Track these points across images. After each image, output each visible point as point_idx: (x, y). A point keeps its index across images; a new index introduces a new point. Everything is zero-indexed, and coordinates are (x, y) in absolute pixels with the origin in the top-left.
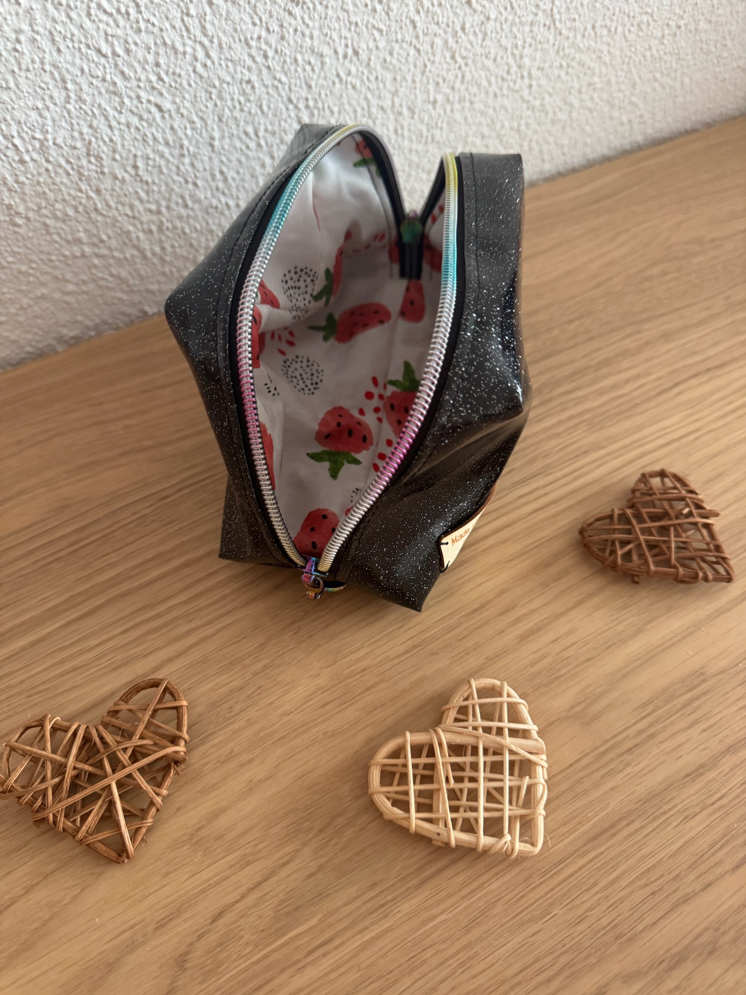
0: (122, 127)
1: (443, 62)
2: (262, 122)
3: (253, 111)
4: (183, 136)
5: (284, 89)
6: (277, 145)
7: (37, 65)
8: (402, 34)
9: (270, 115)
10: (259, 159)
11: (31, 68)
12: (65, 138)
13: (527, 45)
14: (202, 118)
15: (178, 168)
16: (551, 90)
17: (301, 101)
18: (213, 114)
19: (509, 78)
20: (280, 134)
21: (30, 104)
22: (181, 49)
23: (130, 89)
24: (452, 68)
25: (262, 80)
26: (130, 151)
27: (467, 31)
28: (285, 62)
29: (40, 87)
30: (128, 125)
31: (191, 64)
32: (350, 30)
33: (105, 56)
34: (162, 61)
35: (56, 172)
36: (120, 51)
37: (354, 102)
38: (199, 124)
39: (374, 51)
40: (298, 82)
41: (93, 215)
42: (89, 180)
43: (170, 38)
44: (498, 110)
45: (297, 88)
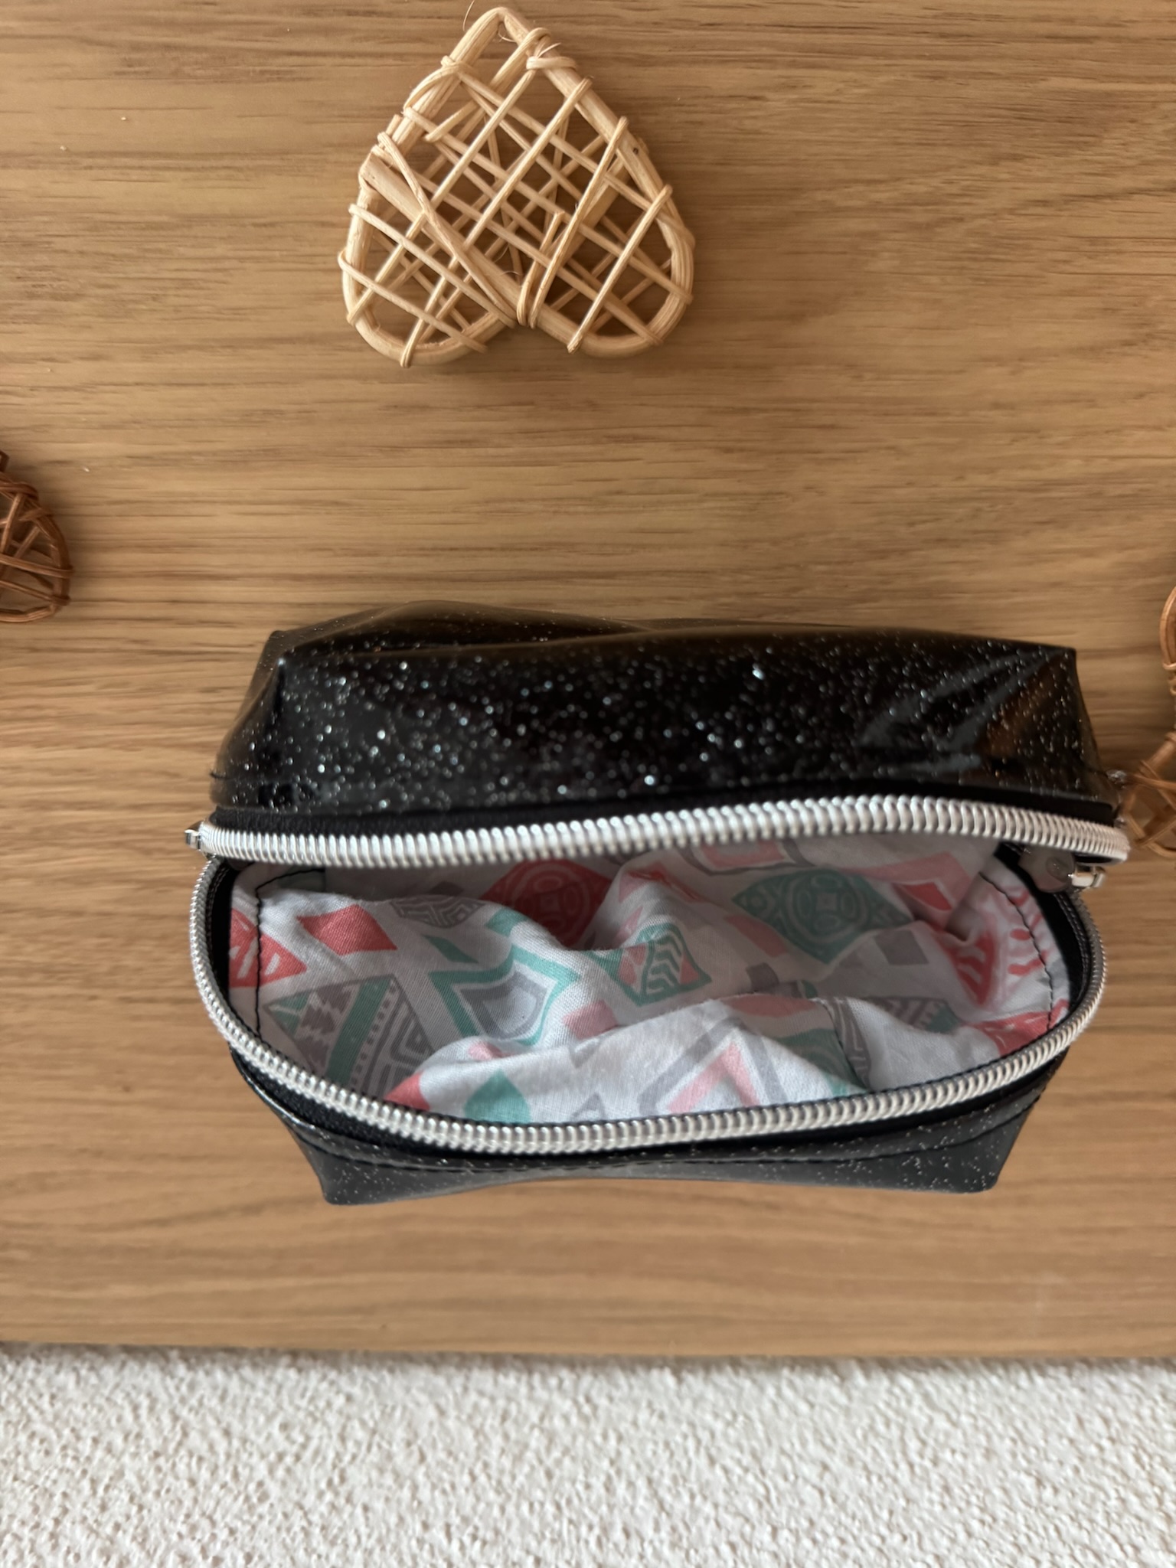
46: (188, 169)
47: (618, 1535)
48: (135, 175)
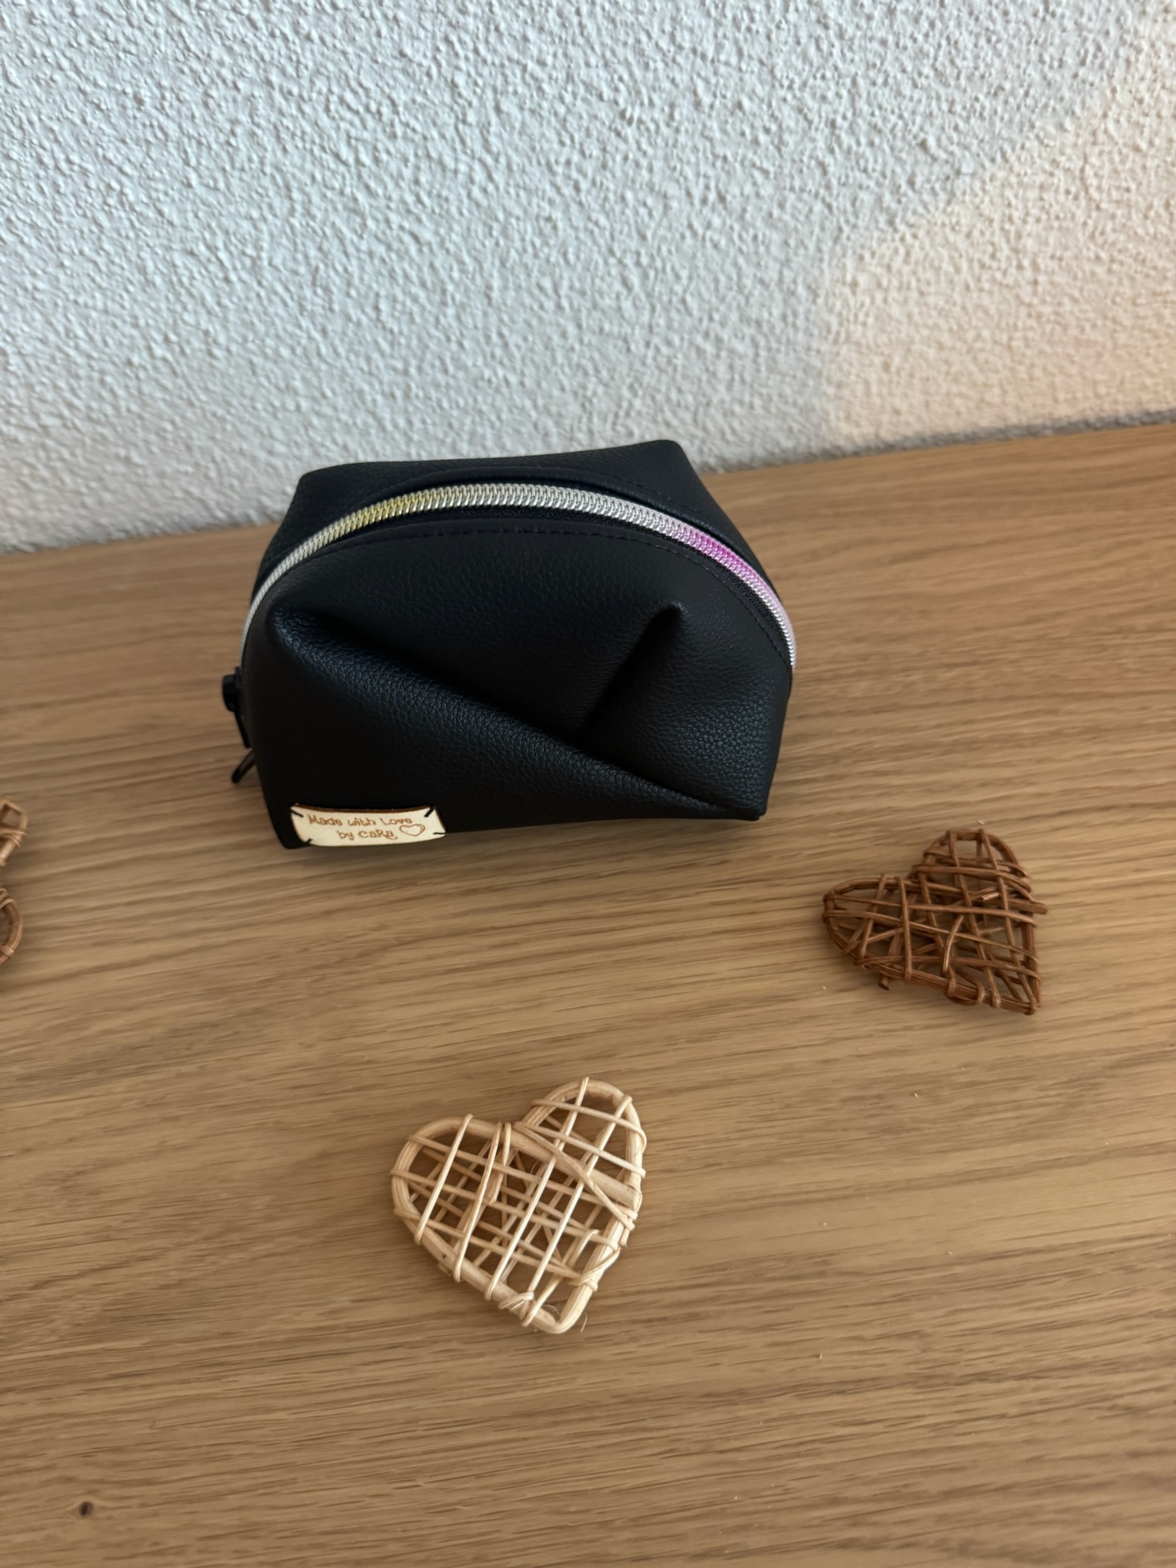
0: (363, 256)
1: (872, 226)
2: (566, 275)
3: (553, 259)
4: (447, 279)
5: (602, 235)
6: (588, 310)
7: (255, 165)
8: (802, 179)
10: (558, 325)
11: (247, 168)
12: (284, 259)
13: (1030, 220)
14: (476, 259)
15: (437, 320)
16: (1076, 294)
17: (629, 256)
18: (493, 256)
19: (995, 264)
20: (593, 297)
21: (243, 211)
22: (450, 164)
23: (377, 208)
24: (889, 237)
25: (570, 220)
26: (370, 287)
27: (918, 186)
28: (606, 199)
29: (257, 192)
30: (371, 254)
31: (465, 187)
32: (714, 165)
33: (345, 163)
34: (423, 179)
35: (270, 301)
36: (366, 159)
37: (715, 267)
38: (470, 265)
39: (753, 200)
40: (626, 229)
41: (315, 361)
42: (312, 316)
43: (436, 150)
44: (971, 311)
45: (623, 237)
46: (774, 1196)
47: (398, 394)
48: (812, 1187)
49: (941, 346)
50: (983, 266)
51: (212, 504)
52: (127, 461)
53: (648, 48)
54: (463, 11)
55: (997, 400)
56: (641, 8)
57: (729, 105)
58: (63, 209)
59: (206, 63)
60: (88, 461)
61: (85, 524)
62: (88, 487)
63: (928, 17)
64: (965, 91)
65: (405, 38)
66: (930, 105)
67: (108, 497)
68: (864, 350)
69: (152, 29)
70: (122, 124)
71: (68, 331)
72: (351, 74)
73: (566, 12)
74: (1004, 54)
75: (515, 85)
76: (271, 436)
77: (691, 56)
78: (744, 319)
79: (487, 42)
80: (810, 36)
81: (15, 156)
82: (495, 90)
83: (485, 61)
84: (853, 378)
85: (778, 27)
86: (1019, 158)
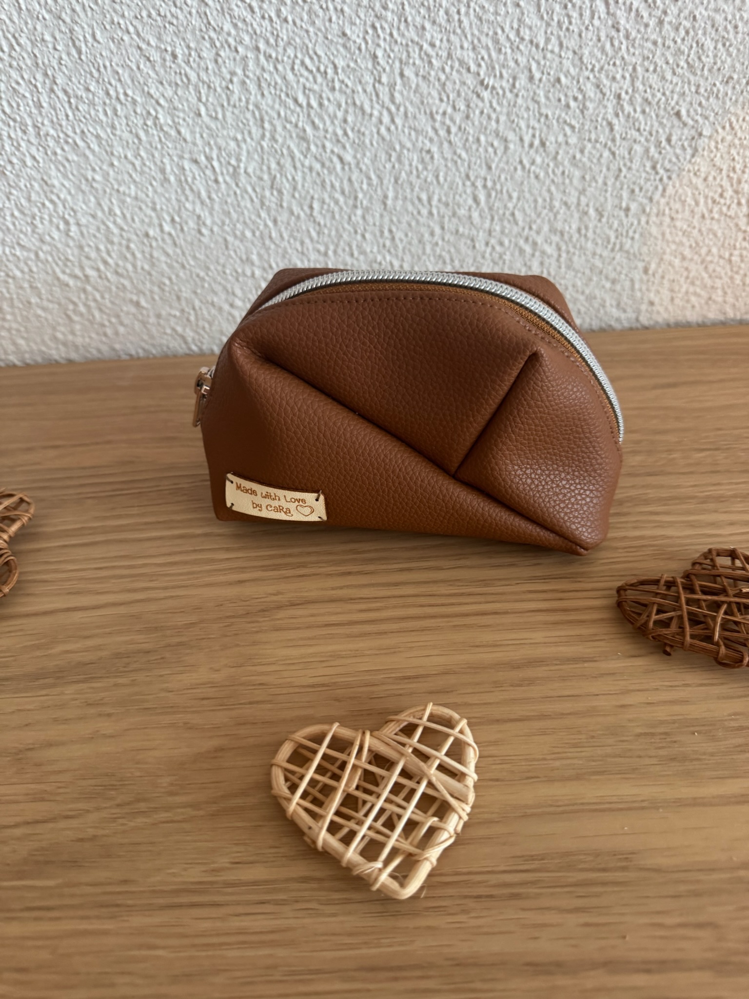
0: (305, 170)
1: (641, 169)
2: (437, 191)
3: (429, 180)
4: (359, 190)
5: (463, 165)
6: (450, 217)
7: (243, 104)
8: (596, 134)
9: (446, 187)
10: (429, 226)
11: (237, 105)
12: (255, 169)
14: (379, 177)
15: (350, 218)
17: (479, 180)
18: (390, 175)
20: (453, 207)
21: (231, 134)
22: (368, 109)
23: (318, 138)
24: (652, 178)
25: (442, 153)
26: (308, 192)
27: (673, 143)
28: (467, 140)
29: (242, 122)
30: (311, 169)
31: (376, 126)
32: (539, 121)
33: (300, 106)
34: (350, 119)
35: (242, 197)
36: (314, 103)
37: (536, 192)
38: (375, 181)
39: (564, 146)
40: (478, 161)
41: (267, 242)
42: (269, 210)
43: (360, 100)
44: (705, 233)
45: (476, 167)
49: (684, 258)
50: (714, 202)
51: (190, 340)
52: (137, 304)
53: (502, 38)
54: (385, 8)
55: (720, 299)
56: (499, 11)
57: (552, 80)
58: (118, 126)
59: (219, 33)
60: (112, 303)
61: (105, 348)
62: (110, 321)
63: (685, 27)
64: (707, 79)
65: (346, 24)
66: (683, 87)
67: (122, 330)
68: (632, 257)
69: (188, 9)
70: (162, 71)
71: (111, 210)
72: (310, 45)
73: (451, 12)
74: (734, 55)
75: (414, 58)
76: (234, 294)
77: (529, 45)
78: (553, 230)
79: (399, 29)
80: (607, 36)
81: (92, 88)
82: (401, 61)
83: (396, 42)
84: (623, 276)
85: (587, 29)
86: (741, 127)
